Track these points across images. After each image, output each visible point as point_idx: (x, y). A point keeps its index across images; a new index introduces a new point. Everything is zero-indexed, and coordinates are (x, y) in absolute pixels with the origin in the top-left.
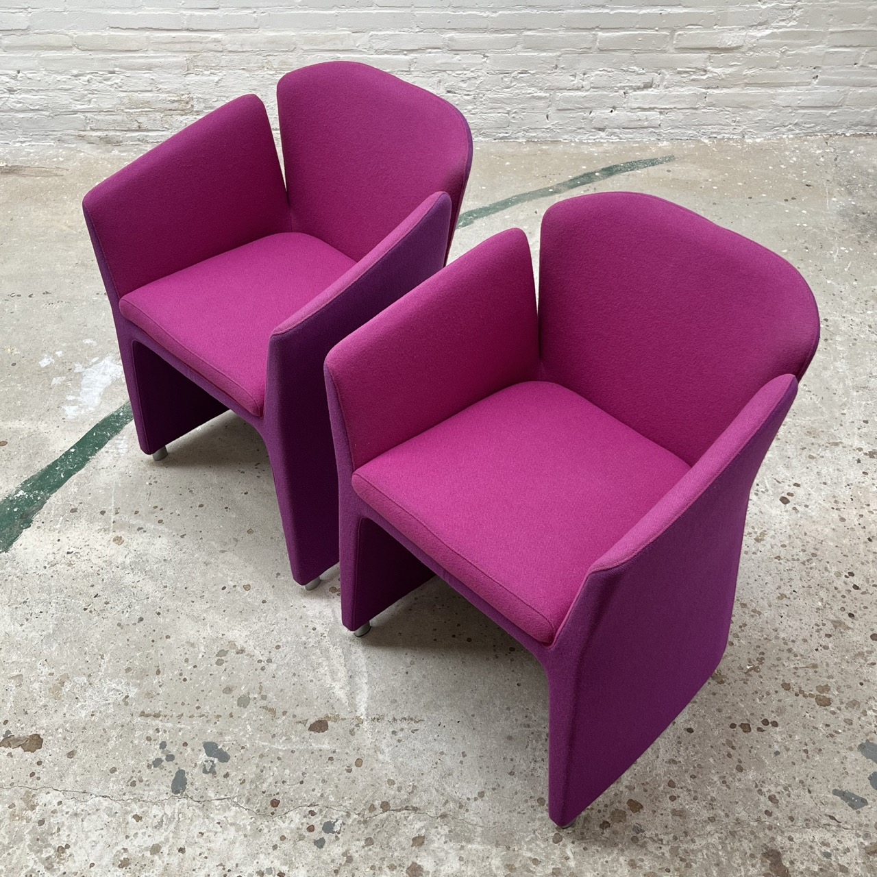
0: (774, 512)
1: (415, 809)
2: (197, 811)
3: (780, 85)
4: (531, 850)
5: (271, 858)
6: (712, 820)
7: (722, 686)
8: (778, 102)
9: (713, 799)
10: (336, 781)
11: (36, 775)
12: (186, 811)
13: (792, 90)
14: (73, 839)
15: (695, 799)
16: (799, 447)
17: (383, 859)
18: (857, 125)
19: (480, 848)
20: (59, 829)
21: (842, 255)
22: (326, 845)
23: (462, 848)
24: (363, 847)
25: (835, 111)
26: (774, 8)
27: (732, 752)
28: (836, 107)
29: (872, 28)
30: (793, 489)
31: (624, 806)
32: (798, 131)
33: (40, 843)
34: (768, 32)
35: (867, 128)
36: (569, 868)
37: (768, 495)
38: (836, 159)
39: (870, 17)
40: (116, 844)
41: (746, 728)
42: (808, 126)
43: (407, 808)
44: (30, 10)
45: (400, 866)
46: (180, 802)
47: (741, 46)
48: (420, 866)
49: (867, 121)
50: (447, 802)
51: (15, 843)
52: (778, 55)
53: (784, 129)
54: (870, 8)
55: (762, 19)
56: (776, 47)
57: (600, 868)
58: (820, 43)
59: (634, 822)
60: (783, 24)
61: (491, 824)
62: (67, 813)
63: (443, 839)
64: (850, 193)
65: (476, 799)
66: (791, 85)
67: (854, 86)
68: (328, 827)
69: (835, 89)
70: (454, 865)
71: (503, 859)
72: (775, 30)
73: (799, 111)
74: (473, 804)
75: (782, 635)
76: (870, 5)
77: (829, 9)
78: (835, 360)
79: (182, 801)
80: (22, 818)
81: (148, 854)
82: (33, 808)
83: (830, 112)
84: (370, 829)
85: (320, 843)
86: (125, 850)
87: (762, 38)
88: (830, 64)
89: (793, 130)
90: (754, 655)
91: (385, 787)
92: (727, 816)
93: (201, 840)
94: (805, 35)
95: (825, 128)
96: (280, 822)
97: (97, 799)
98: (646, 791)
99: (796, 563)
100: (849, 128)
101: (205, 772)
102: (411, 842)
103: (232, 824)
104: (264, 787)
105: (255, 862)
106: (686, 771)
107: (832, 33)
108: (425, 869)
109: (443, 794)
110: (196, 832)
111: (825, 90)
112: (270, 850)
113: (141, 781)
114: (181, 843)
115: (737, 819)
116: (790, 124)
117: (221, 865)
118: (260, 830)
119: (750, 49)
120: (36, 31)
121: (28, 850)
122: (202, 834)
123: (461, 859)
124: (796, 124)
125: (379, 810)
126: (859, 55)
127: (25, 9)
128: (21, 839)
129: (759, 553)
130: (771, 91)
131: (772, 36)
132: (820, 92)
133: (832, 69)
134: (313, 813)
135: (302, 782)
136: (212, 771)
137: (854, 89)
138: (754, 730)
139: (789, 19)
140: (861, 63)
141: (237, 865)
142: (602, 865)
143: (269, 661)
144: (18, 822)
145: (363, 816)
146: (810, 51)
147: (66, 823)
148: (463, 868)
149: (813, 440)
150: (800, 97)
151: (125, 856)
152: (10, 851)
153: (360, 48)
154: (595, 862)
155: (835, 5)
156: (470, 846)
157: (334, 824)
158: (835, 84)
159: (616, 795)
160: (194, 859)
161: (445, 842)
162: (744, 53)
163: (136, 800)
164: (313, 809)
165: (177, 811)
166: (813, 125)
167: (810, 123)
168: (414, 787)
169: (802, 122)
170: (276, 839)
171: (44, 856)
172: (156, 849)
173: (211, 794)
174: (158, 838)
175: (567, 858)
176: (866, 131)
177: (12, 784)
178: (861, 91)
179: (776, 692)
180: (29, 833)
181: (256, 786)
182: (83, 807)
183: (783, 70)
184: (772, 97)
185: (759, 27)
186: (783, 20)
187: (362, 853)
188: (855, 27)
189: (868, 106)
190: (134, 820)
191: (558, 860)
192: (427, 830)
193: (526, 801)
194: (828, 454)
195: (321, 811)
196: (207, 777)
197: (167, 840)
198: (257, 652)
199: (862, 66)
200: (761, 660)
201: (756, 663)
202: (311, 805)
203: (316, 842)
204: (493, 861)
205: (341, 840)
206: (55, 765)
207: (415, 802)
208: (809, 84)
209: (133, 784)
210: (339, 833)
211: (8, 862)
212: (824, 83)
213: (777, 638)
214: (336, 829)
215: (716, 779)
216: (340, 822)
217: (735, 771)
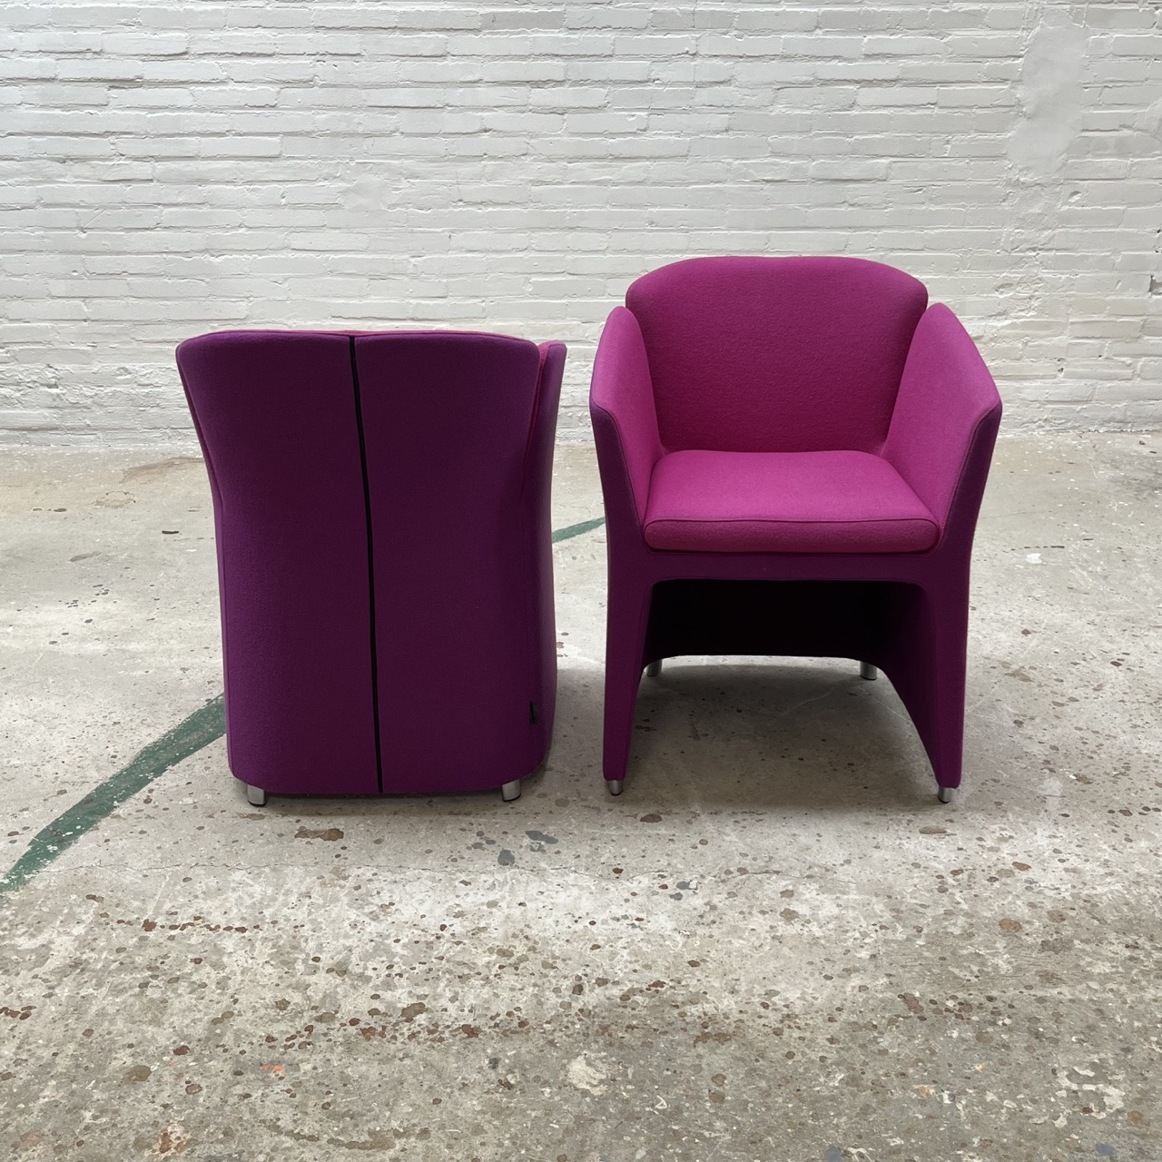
0: (1107, 672)
1: (777, 872)
2: (532, 877)
3: (1025, 378)
4: (915, 898)
5: (624, 908)
6: (1111, 874)
7: (1089, 785)
8: (1024, 396)
9: (1107, 861)
10: (682, 855)
11: (342, 856)
12: (520, 877)
13: (1038, 383)
14: (396, 899)
15: (1087, 861)
16: (1119, 629)
17: (751, 907)
18: (1109, 421)
19: (857, 897)
20: (378, 893)
21: (1121, 507)
22: (684, 898)
23: (838, 898)
24: (727, 898)
25: (1085, 406)
26: (1011, 298)
27: (1116, 829)
28: (1086, 402)
29: (1111, 319)
30: (1121, 656)
31: (1009, 866)
32: (1048, 428)
33: (359, 902)
34: (1008, 322)
35: (1120, 425)
36: (961, 910)
37: (1098, 661)
38: (1094, 447)
39: (1109, 307)
40: (447, 901)
41: (1127, 813)
42: (1059, 422)
43: (767, 872)
44: (252, 299)
45: (771, 911)
46: (509, 872)
47: (982, 336)
48: (794, 912)
49: (1119, 417)
50: (810, 867)
51: (331, 902)
52: (1020, 346)
53: (1034, 426)
54: (1108, 298)
55: (1001, 308)
56: (1017, 337)
57: (997, 909)
58: (1062, 333)
59: (1024, 877)
60: (1023, 314)
61: (865, 881)
62: (385, 881)
63: (815, 892)
64: (1117, 468)
65: (842, 865)
66: (1037, 377)
67: (1101, 379)
68: (684, 885)
69: (1082, 383)
70: (832, 910)
71: (886, 905)
72: (1015, 320)
73: (1048, 406)
74: (841, 868)
75: (1145, 751)
76: (1108, 295)
77: (1067, 299)
78: (1138, 573)
79: (512, 870)
80: (335, 886)
81: (485, 907)
82: (345, 878)
83: (1080, 407)
84: (729, 886)
85: (678, 897)
86: (458, 905)
87: (1003, 327)
88: (1074, 356)
89: (1043, 427)
90: (1120, 765)
91: (738, 858)
92: (1126, 871)
93: (541, 897)
94: (1047, 326)
95: (1077, 425)
96: (628, 884)
97: (416, 871)
98: (1030, 856)
99: (1143, 705)
100: (1102, 425)
101: (533, 850)
102: (780, 895)
103: (573, 886)
104: (603, 860)
105: (608, 911)
106: (1071, 842)
107: (1072, 323)
108: (800, 913)
109: (804, 862)
110: (536, 891)
111: (1071, 383)
112: (623, 903)
113: (463, 858)
114: (522, 900)
115: (1138, 873)
116: (1040, 420)
117: (570, 914)
118: (607, 889)
119: (992, 340)
120: (254, 321)
121: (347, 908)
122: (542, 893)
123: (839, 906)
124: (1046, 420)
125: (736, 873)
126: (1103, 346)
127: (247, 298)
128: (338, 900)
129: (1101, 699)
130: (1016, 385)
131: (1013, 326)
132: (1068, 386)
133: (1077, 361)
134: (663, 877)
135: (644, 857)
136: (541, 849)
137: (1101, 382)
138: (1135, 814)
139: (1029, 309)
140: (1105, 355)
141: (587, 914)
142: (999, 906)
143: (583, 775)
144: (330, 889)
145: (720, 877)
146: (1053, 342)
147: (385, 888)
148: (843, 912)
149: (1133, 625)
150: (1047, 391)
151: (458, 909)
152: (327, 908)
153: (589, 339)
154: (990, 905)
155: (1073, 295)
156: (845, 897)
157: (689, 883)
158: (1081, 377)
159: (998, 859)
160: (538, 910)
161: (818, 894)
162: (985, 343)
163: (460, 871)
164: (662, 873)
165: (509, 877)
166: (1063, 421)
167: (1061, 419)
168: (771, 858)
169: (1052, 418)
170: (627, 895)
171: (367, 910)
172: (492, 904)
173: (543, 865)
174: (492, 897)
175: (958, 903)
176: (1120, 428)
177: (317, 863)
178: (1109, 385)
179: (1151, 789)
180: (346, 895)
181: (594, 860)
182: (402, 876)
183: (1026, 362)
184: (1018, 390)
185: (998, 317)
186: (1022, 310)
187: (727, 903)
188: (1095, 318)
189: (1118, 401)
190: (463, 885)
191: (948, 904)
192: (794, 886)
193: (900, 866)
194: (1151, 633)
195: (671, 875)
196: (537, 855)
197: (503, 898)
198: (567, 769)
199: (1107, 358)
200: (1128, 768)
201: (1123, 770)
202: (659, 871)
203: (671, 896)
204: (876, 907)
205: (700, 894)
206: (361, 849)
207: (775, 867)
208: (1055, 377)
209: (455, 860)
210: (696, 889)
211: (326, 917)
212: (1071, 376)
213: (1139, 753)
214: (693, 885)
215: (1105, 847)
216: (695, 882)
217: (1124, 842)
